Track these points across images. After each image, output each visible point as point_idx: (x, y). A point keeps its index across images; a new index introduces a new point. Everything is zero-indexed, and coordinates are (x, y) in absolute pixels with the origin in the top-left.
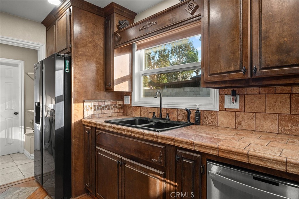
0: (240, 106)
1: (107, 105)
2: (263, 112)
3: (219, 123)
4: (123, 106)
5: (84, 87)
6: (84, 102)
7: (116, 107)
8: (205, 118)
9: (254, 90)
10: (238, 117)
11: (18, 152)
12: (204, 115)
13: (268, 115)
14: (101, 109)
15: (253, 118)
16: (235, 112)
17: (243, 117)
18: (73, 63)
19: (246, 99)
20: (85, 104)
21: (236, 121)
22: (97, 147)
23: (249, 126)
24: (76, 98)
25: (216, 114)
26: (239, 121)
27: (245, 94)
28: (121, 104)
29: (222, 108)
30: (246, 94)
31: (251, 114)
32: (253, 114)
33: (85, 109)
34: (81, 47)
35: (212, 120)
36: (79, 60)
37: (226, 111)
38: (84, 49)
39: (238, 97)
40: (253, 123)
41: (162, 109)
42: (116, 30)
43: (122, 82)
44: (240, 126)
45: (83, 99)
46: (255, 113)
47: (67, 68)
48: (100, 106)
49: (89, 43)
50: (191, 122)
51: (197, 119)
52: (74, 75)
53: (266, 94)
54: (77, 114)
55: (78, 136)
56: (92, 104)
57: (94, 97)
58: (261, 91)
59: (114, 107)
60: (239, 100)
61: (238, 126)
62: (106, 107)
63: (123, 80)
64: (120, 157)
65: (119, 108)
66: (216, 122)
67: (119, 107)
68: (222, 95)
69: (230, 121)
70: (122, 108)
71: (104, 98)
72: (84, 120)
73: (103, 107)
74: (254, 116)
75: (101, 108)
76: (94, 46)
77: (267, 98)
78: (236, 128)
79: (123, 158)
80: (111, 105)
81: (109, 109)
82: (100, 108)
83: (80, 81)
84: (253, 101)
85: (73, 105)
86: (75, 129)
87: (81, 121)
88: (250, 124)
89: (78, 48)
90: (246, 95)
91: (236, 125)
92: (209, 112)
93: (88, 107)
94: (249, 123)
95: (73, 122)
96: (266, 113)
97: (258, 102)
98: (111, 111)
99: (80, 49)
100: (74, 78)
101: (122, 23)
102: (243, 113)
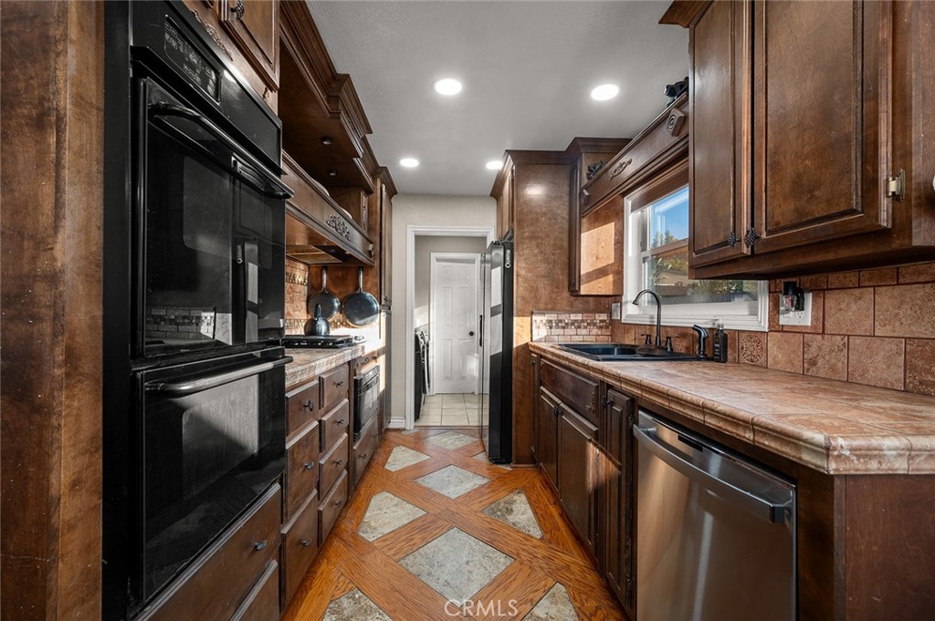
0: (815, 319)
1: (576, 321)
2: (867, 334)
3: (770, 360)
4: (610, 324)
5: (534, 290)
6: (532, 313)
7: (595, 324)
8: (742, 348)
9: (845, 277)
10: (809, 346)
11: (473, 393)
12: (741, 341)
13: (878, 341)
14: (563, 328)
15: (842, 350)
16: (804, 333)
17: (819, 347)
18: (515, 253)
19: (826, 301)
20: (534, 318)
21: (805, 356)
22: (542, 388)
23: (833, 371)
24: (520, 307)
25: (763, 338)
26: (811, 356)
27: (824, 290)
28: (606, 318)
29: (775, 327)
30: (828, 289)
31: (839, 338)
32: (842, 339)
33: (534, 324)
34: (527, 226)
35: (755, 353)
36: (525, 246)
37: (783, 331)
38: (532, 228)
39: (809, 298)
40: (843, 363)
41: (662, 329)
42: (585, 181)
43: (598, 278)
44: (814, 369)
45: (531, 309)
46: (849, 336)
47: (508, 262)
48: (561, 321)
49: (542, 217)
50: (706, 355)
51: (717, 348)
52: (517, 272)
53: (874, 287)
54: (521, 333)
55: (522, 368)
56: (544, 318)
57: (550, 306)
58: (862, 279)
59: (589, 324)
60: (813, 305)
61: (808, 369)
62: (573, 324)
63: (601, 273)
64: (558, 401)
65: (601, 327)
66: (763, 359)
67: (601, 324)
68: (775, 294)
69: (792, 356)
70: (607, 327)
71: (568, 308)
72: (533, 344)
73: (567, 324)
74: (844, 345)
75: (563, 325)
76: (550, 219)
77: (876, 296)
78: (805, 373)
79: (562, 405)
80: (582, 321)
81: (579, 327)
82: (560, 324)
83: (526, 280)
84: (842, 307)
85: (515, 318)
86: (517, 356)
87: (527, 345)
88: (835, 365)
89: (523, 228)
90: (826, 292)
91: (805, 365)
92: (751, 334)
93: (538, 322)
94: (833, 361)
95: (515, 346)
96: (874, 336)
97: (854, 307)
98: (584, 332)
99: (526, 230)
100: (517, 275)
101: (594, 168)
102: (819, 337)
